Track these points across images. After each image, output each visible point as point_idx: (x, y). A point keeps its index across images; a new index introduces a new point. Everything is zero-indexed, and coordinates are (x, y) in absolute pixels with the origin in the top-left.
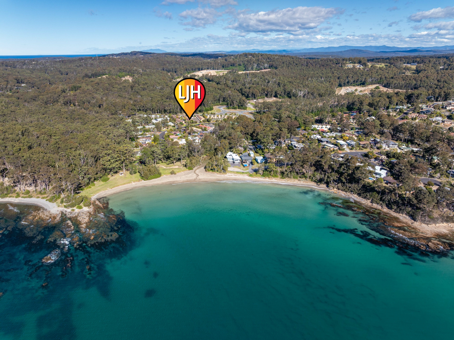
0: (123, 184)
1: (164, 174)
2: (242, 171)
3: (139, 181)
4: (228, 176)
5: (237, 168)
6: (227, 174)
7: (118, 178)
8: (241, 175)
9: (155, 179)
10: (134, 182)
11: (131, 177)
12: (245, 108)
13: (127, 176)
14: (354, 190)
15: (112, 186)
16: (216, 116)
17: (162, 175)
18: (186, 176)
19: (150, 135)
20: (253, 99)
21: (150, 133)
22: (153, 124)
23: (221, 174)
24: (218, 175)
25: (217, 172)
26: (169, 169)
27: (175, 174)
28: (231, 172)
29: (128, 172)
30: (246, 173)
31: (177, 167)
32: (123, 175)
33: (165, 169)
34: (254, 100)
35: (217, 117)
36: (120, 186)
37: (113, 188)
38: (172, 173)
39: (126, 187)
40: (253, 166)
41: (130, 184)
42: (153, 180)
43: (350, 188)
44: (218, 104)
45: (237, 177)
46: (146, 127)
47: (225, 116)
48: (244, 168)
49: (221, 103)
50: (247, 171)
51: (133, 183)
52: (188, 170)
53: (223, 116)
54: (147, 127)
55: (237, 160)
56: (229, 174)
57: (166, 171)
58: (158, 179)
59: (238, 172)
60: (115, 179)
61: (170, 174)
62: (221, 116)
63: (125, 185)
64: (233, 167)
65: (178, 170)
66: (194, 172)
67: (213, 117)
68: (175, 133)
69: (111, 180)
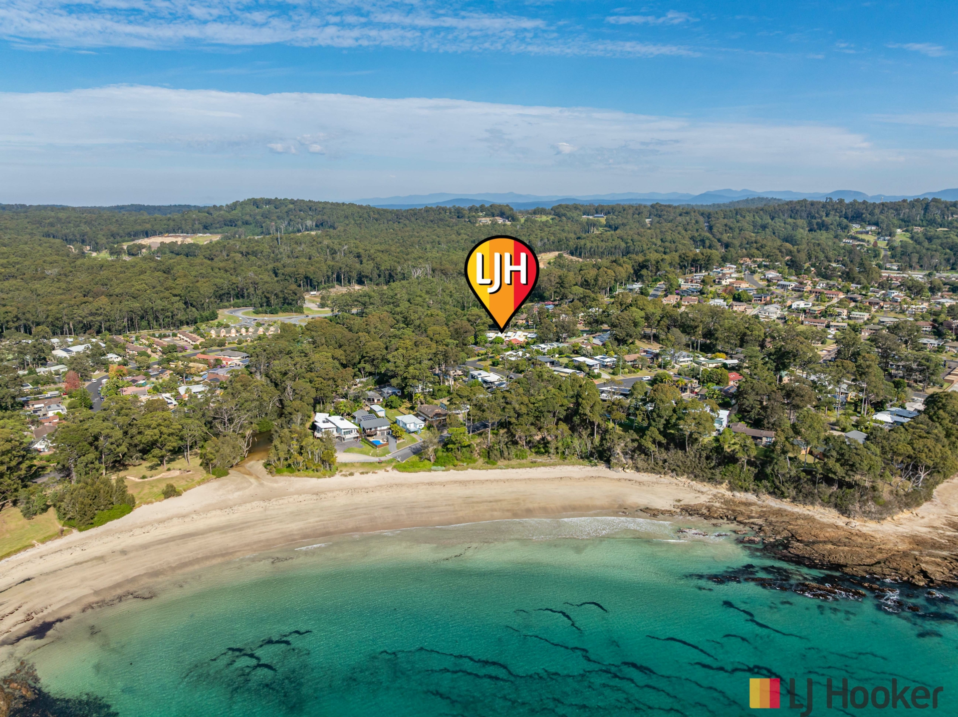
1: (143, 500)
2: (376, 459)
3: (62, 536)
5: (356, 452)
6: (338, 473)
8: (380, 471)
9: (116, 521)
12: (300, 310)
14: (678, 466)
16: (233, 331)
17: (138, 503)
19: (57, 392)
20: (307, 291)
21: (53, 386)
22: (60, 361)
26: (154, 482)
27: (179, 494)
28: (347, 465)
30: (389, 462)
31: (177, 473)
33: (138, 485)
34: (312, 293)
35: (237, 331)
38: (171, 492)
40: (398, 442)
42: (110, 523)
43: (667, 464)
44: (227, 304)
46: (38, 370)
47: (257, 330)
48: (378, 450)
49: (232, 302)
50: (389, 457)
52: (214, 477)
53: (251, 330)
54: (41, 371)
55: (350, 432)
57: (146, 490)
59: (365, 464)
61: (162, 497)
62: (247, 329)
64: (346, 451)
65: (183, 482)
67: (227, 333)
68: (134, 381)
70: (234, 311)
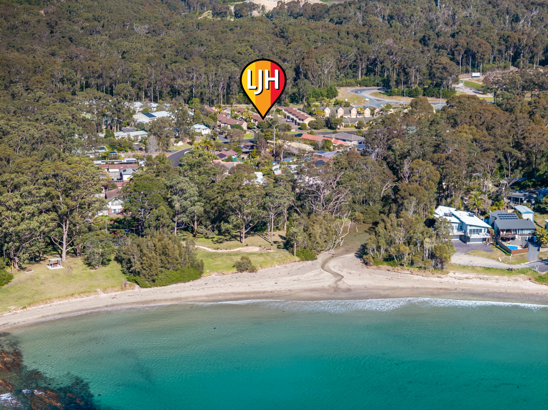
0: (67, 296)
1: (213, 270)
2: (506, 266)
3: (123, 288)
4: (457, 281)
5: (483, 256)
6: (451, 274)
7: (43, 276)
8: (506, 277)
9: (182, 284)
10: (105, 290)
11: (90, 275)
13: (74, 272)
15: (25, 301)
17: (206, 271)
18: (295, 277)
23: (427, 272)
24: (416, 277)
25: (411, 269)
26: (229, 254)
27: (253, 270)
28: (464, 268)
29: (79, 260)
30: (522, 272)
31: (255, 250)
32: (59, 267)
33: (210, 255)
34: (474, 74)
35: (359, 113)
36: (56, 302)
37: (29, 305)
39: (79, 306)
40: (541, 250)
41: (92, 297)
42: (174, 285)
44: (352, 81)
45: (489, 283)
46: (115, 134)
48: (511, 258)
49: (360, 78)
50: (523, 265)
51: (103, 295)
52: (297, 259)
54: (119, 135)
55: (479, 231)
56: (458, 275)
57: (219, 262)
58: (191, 283)
59: (488, 269)
60: (32, 279)
61: (235, 270)
63: (73, 300)
64: (466, 253)
65: (261, 259)
66: (323, 267)
67: (345, 113)
68: (222, 156)
69: (20, 282)
70: (361, 91)
